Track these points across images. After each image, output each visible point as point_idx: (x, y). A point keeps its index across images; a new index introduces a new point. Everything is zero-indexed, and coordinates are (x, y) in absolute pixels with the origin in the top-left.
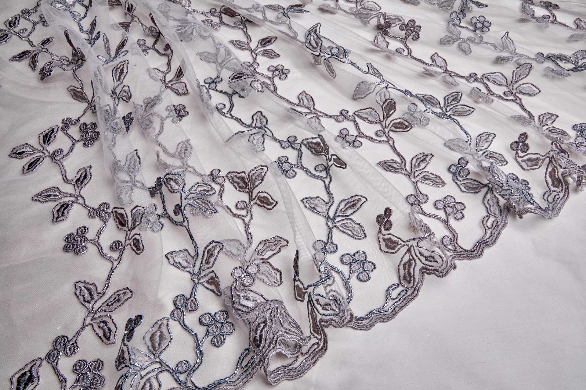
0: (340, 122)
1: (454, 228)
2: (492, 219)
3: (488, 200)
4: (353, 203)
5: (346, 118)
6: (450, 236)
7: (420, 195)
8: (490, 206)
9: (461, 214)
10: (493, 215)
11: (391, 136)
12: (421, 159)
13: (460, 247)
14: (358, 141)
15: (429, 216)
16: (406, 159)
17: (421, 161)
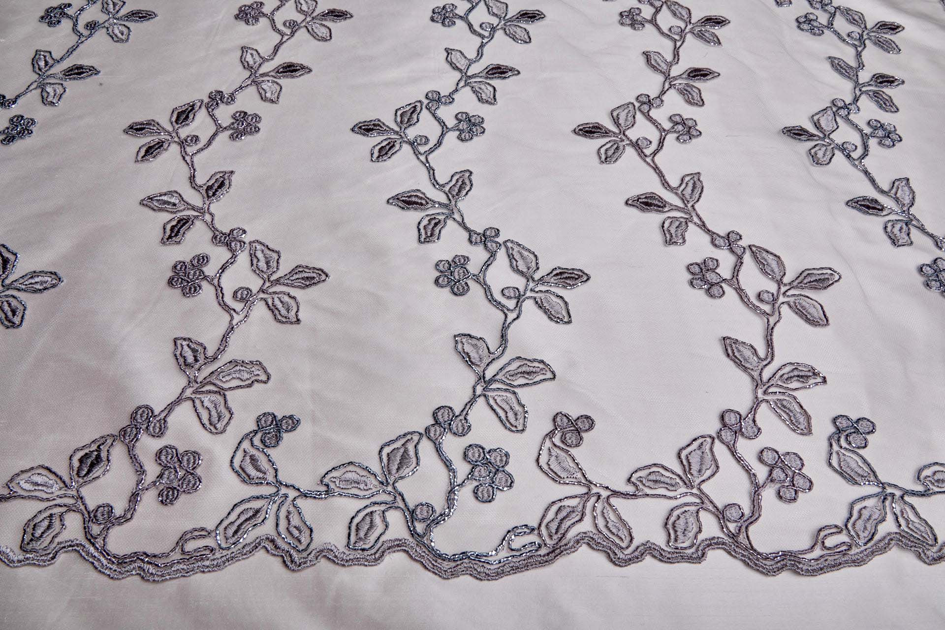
0: (715, 246)
1: (763, 503)
2: (843, 538)
3: (865, 508)
5: (730, 245)
6: (747, 512)
7: (751, 422)
8: (860, 517)
9: (794, 493)
10: (852, 533)
11: (781, 310)
12: (801, 374)
13: (748, 537)
14: (721, 287)
15: (739, 460)
16: (775, 358)
17: (798, 376)
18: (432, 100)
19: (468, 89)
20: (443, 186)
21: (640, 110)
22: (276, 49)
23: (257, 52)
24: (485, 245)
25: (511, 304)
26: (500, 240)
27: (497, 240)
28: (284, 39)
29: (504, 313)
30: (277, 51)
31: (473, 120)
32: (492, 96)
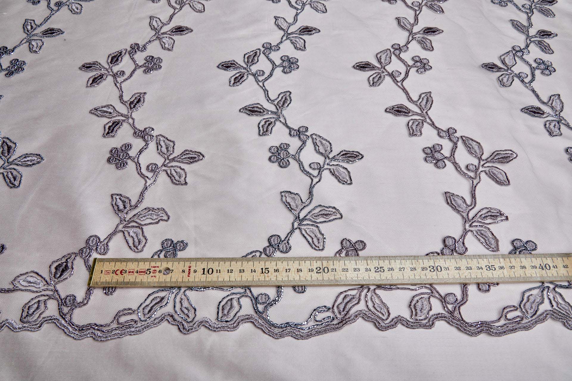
0: (441, 137)
1: (469, 293)
2: (518, 313)
3: (531, 295)
4: (328, 212)
5: (449, 136)
6: (459, 297)
7: (461, 244)
8: (528, 301)
9: (488, 286)
10: (524, 310)
11: (481, 175)
12: (492, 214)
13: (460, 313)
14: (444, 162)
16: (477, 205)
17: (491, 216)
18: (266, 48)
19: (288, 41)
20: (274, 101)
21: (394, 54)
22: (171, 18)
23: (159, 19)
24: (299, 137)
25: (315, 173)
26: (309, 134)
27: (306, 134)
28: (176, 12)
29: (311, 178)
30: (172, 18)
31: (291, 60)
32: (303, 46)
